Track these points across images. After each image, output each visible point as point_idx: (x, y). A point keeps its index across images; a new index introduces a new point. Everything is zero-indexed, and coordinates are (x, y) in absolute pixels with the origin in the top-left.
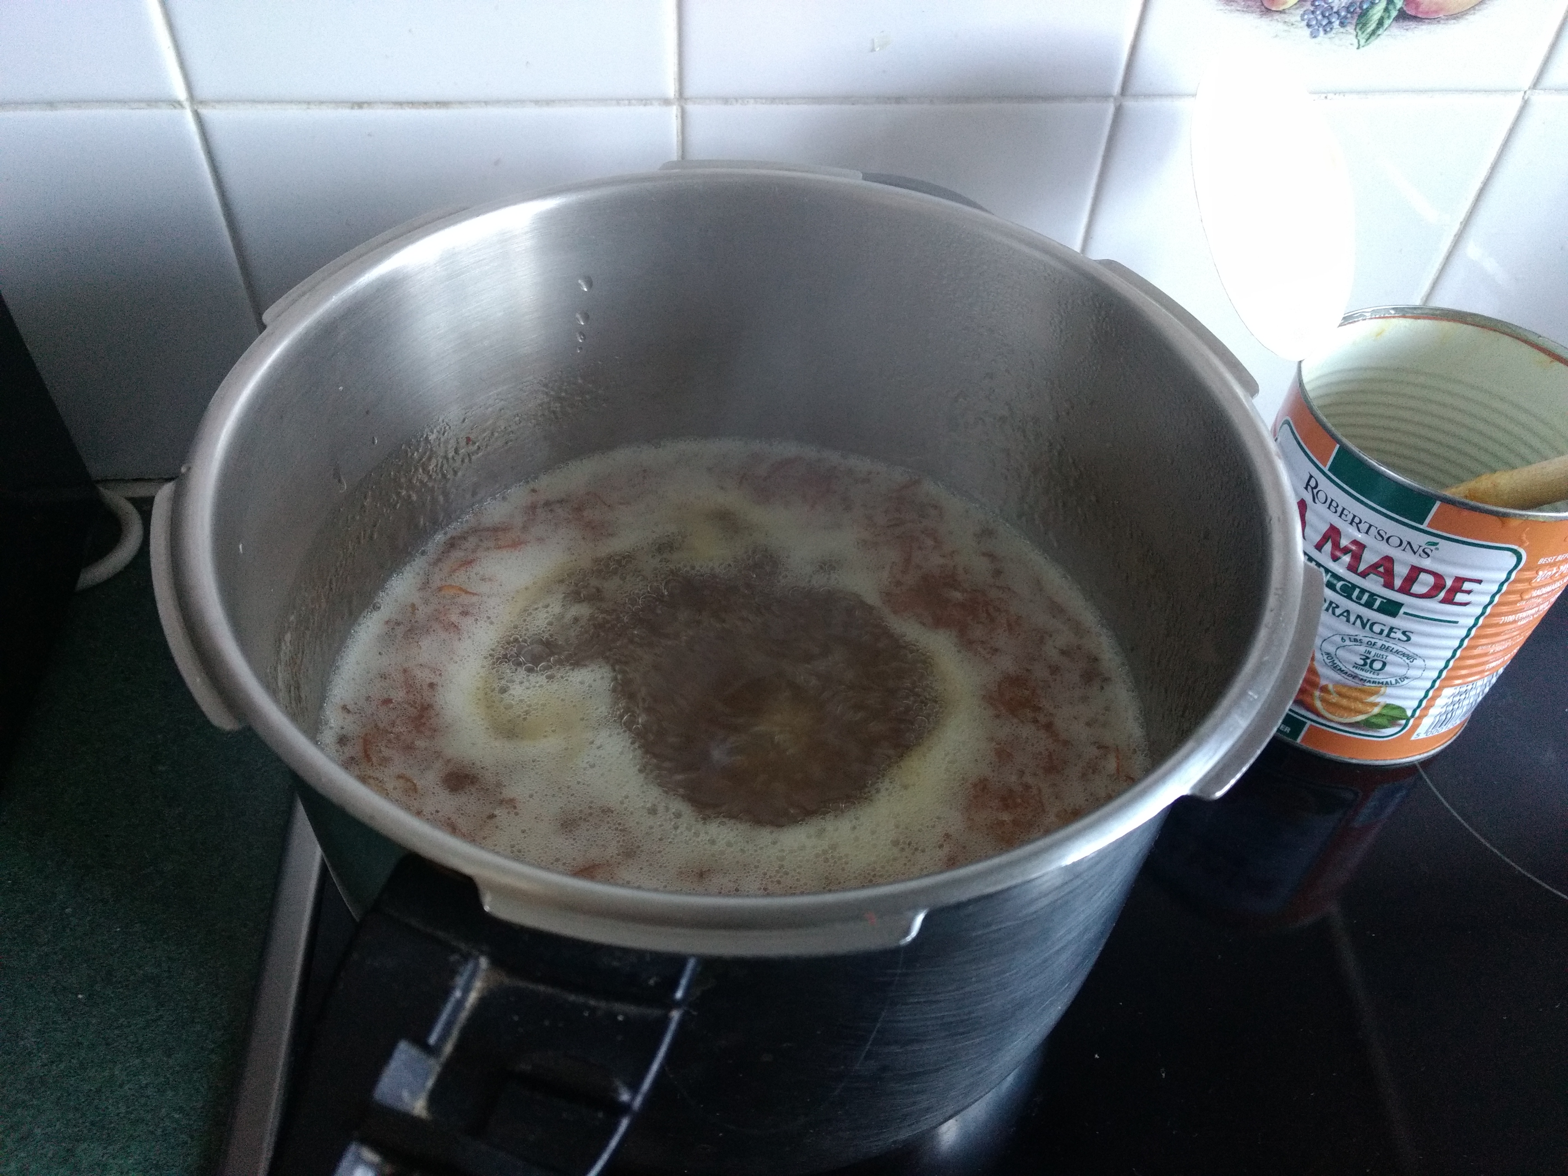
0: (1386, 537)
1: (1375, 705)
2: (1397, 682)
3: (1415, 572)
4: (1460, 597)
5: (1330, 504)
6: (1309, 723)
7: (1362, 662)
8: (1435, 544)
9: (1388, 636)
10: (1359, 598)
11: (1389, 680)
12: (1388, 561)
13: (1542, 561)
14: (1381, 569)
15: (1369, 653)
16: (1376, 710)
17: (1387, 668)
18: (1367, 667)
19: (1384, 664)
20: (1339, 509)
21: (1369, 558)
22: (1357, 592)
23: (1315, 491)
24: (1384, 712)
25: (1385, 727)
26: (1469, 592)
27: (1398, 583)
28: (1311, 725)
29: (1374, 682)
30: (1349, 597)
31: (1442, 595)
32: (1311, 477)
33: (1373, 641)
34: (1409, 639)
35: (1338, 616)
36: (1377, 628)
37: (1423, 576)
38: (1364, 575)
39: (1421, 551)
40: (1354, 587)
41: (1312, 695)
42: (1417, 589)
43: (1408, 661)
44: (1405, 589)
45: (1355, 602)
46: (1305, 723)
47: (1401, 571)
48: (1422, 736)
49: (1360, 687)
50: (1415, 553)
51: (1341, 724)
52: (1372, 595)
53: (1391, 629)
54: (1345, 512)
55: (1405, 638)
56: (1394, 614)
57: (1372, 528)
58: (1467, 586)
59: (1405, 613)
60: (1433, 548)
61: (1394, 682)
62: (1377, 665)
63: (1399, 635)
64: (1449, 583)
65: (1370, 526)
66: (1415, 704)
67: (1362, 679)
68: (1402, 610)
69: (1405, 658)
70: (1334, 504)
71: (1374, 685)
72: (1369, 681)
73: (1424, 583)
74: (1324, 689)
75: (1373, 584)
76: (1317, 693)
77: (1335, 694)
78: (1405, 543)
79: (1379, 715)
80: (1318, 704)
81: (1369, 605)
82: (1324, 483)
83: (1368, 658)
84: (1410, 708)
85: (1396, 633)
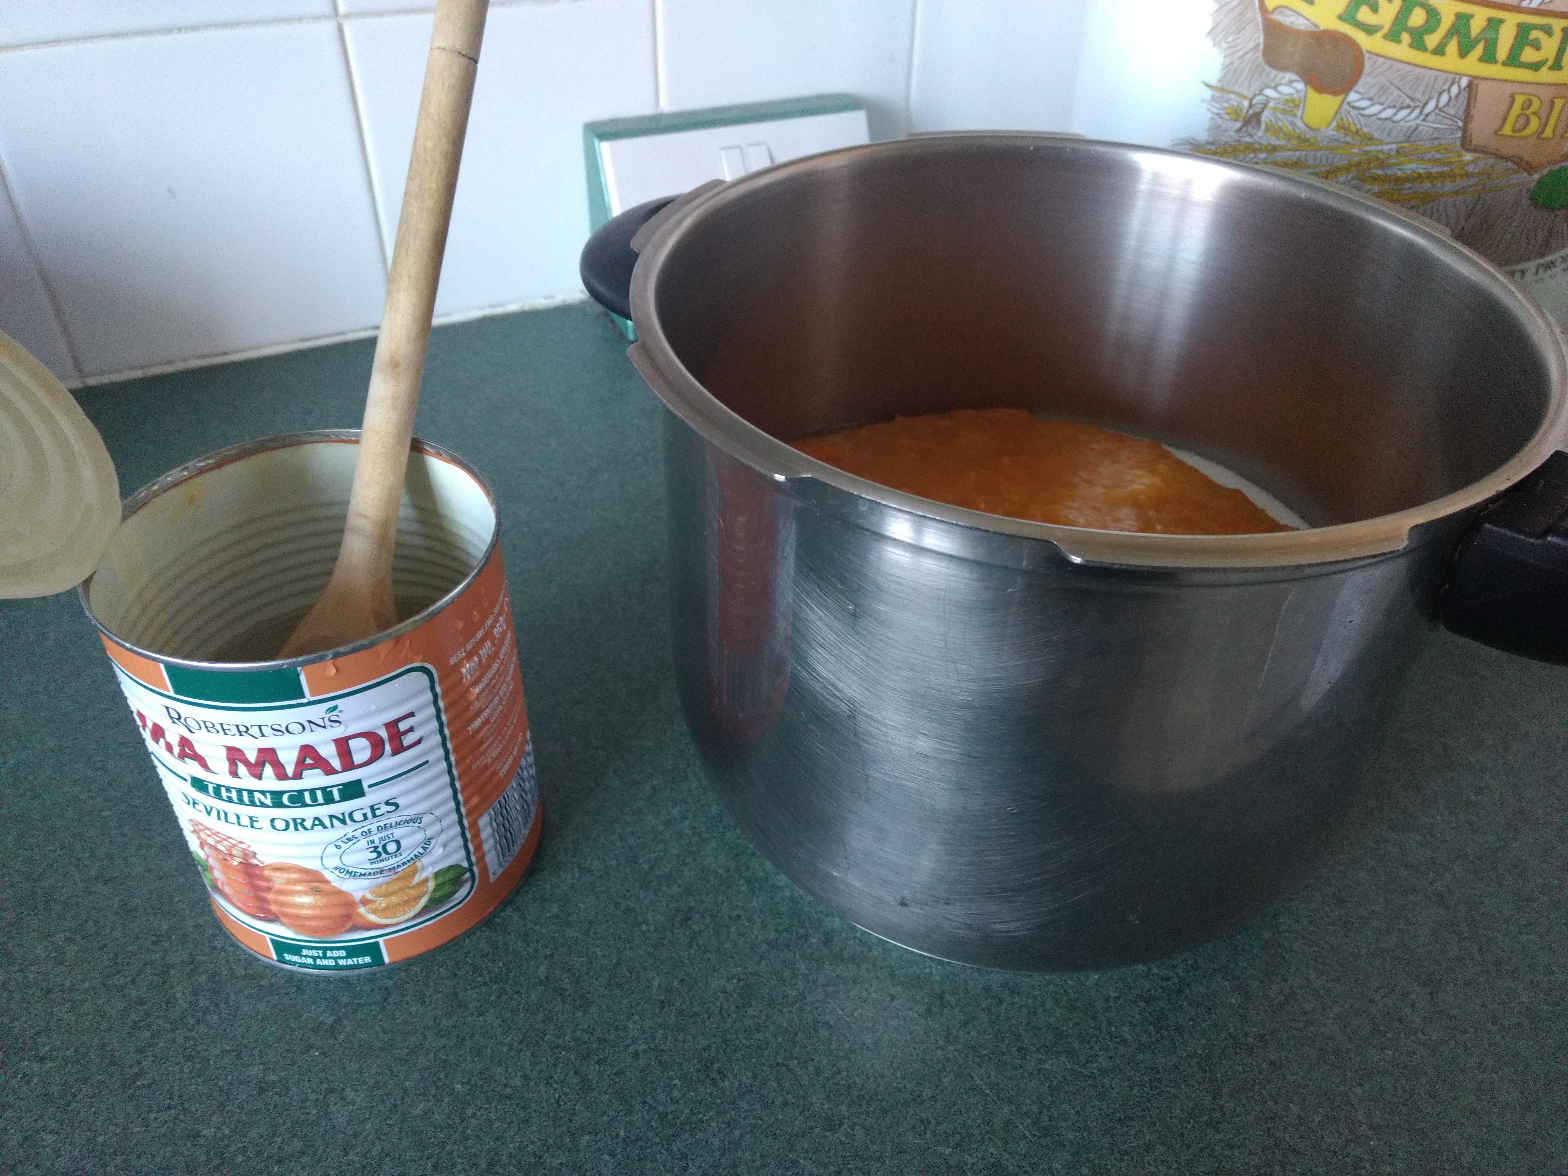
0: (283, 729)
1: (426, 880)
2: (425, 849)
3: (342, 744)
4: (407, 740)
5: (206, 726)
6: (381, 940)
7: (375, 855)
8: (335, 708)
9: (374, 816)
10: (314, 798)
11: (415, 852)
12: (307, 751)
13: (453, 661)
14: (308, 761)
15: (373, 842)
16: (431, 885)
17: (403, 844)
18: (384, 856)
19: (398, 842)
20: (218, 727)
21: (289, 758)
22: (307, 796)
23: (182, 720)
24: (440, 880)
25: (455, 892)
26: (411, 729)
27: (336, 763)
28: (385, 941)
29: (404, 864)
30: (305, 805)
31: (388, 748)
32: (167, 708)
33: (365, 829)
34: (397, 806)
35: (312, 829)
36: (358, 816)
37: (353, 743)
38: (298, 776)
39: (328, 723)
40: (301, 792)
41: (359, 915)
42: (358, 758)
43: (417, 825)
44: (348, 764)
45: (310, 806)
46: (377, 943)
47: (328, 752)
48: (500, 871)
49: (395, 877)
50: (324, 727)
51: (407, 921)
52: (324, 789)
53: (373, 808)
54: (225, 727)
55: (393, 808)
56: (362, 794)
57: (263, 727)
58: (402, 726)
59: (370, 786)
60: (336, 713)
61: (422, 851)
62: (392, 847)
63: (385, 808)
64: (383, 734)
65: (260, 727)
66: (463, 853)
67: (390, 869)
68: (365, 785)
69: (411, 824)
70: (209, 725)
71: (406, 866)
72: (399, 866)
73: (361, 750)
74: (365, 902)
75: (314, 779)
76: (362, 910)
77: (378, 899)
78: (306, 725)
79: (438, 887)
80: (373, 918)
81: (329, 799)
82: (186, 710)
83: (377, 847)
84: (462, 861)
85: (379, 808)
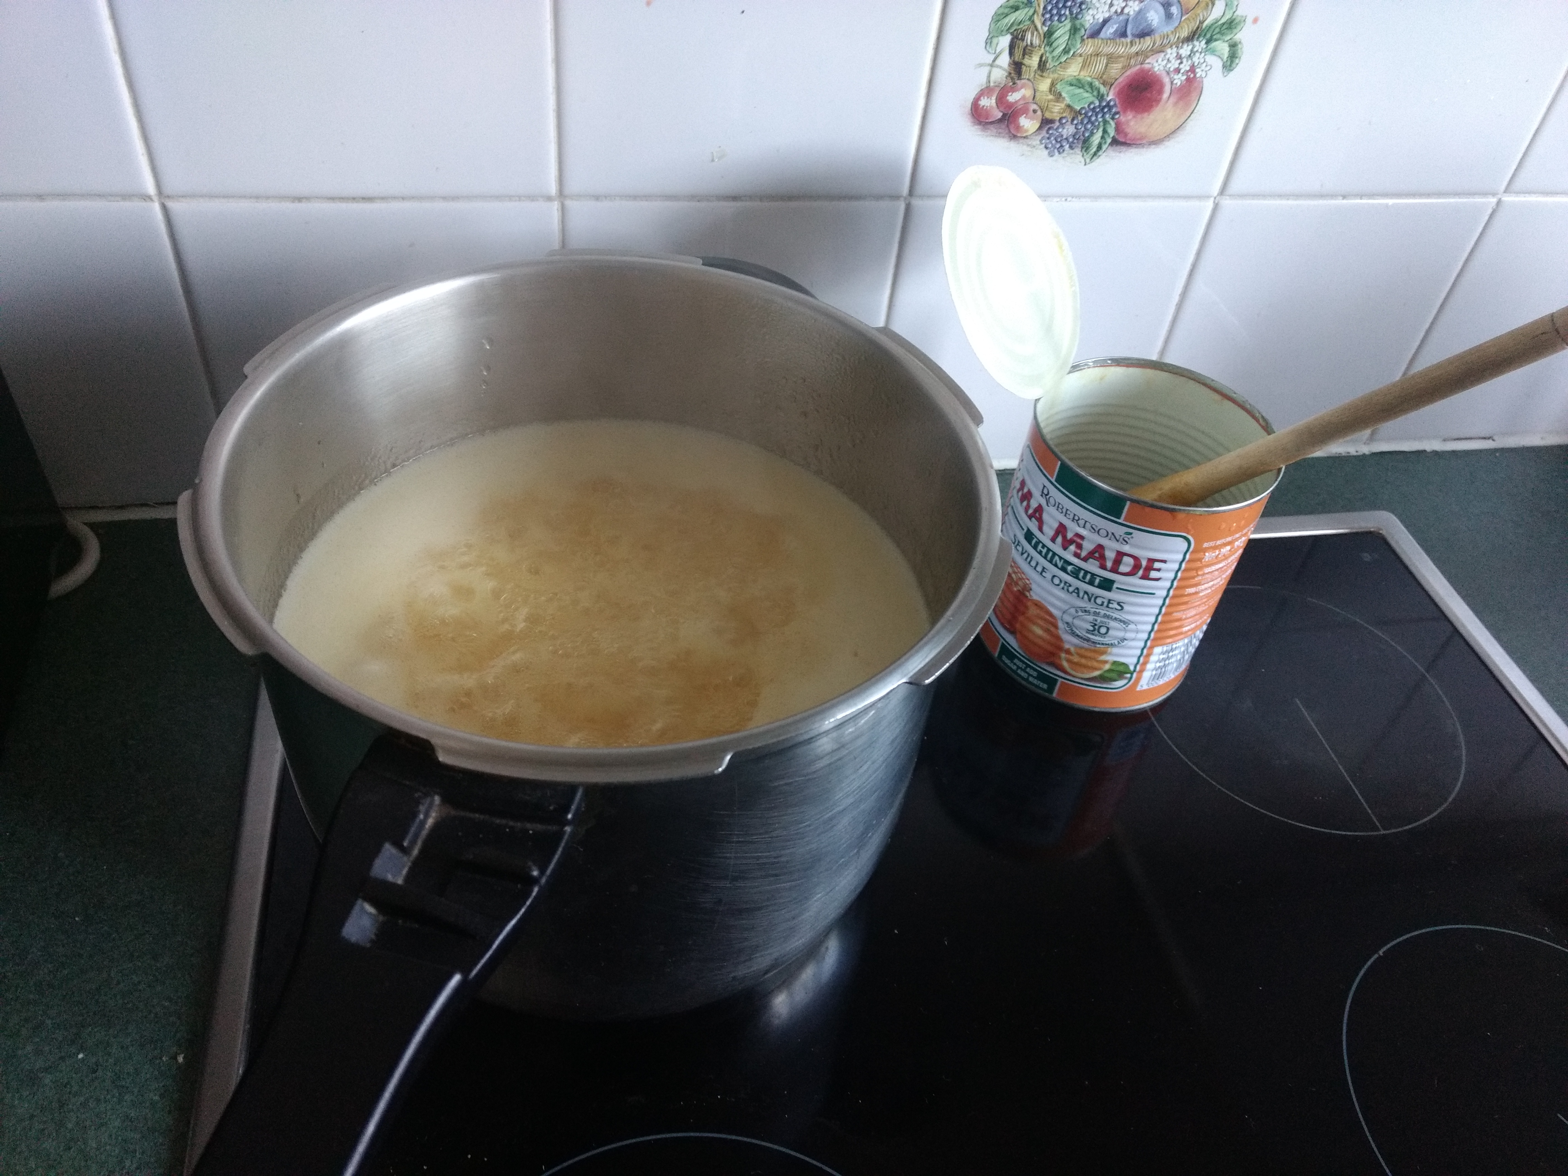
0: (1097, 530)
1: (1106, 662)
2: (1119, 643)
3: (1120, 555)
4: (1153, 574)
5: (1058, 506)
6: (1060, 680)
7: (1091, 628)
8: (1131, 534)
9: (1107, 607)
10: (1084, 577)
11: (1113, 642)
12: (1100, 548)
13: (1206, 545)
14: (1097, 555)
15: (1096, 621)
16: (1107, 667)
17: (1111, 632)
18: (1096, 632)
19: (1108, 629)
20: (1064, 510)
21: (1088, 546)
22: (1082, 574)
23: (1048, 497)
24: (1114, 667)
25: (1115, 680)
26: (1159, 570)
27: (1109, 564)
28: (1062, 682)
29: (1103, 644)
30: (1077, 578)
31: (1141, 573)
32: (1044, 486)
33: (1098, 611)
34: (1122, 608)
35: (1071, 593)
36: (1099, 601)
37: (1126, 559)
38: (1085, 560)
39: (1121, 540)
40: (1081, 569)
41: (1060, 658)
42: (1123, 568)
43: (1124, 626)
44: (1114, 570)
45: (1080, 580)
46: (1056, 680)
47: (1110, 555)
48: (1145, 687)
49: (1093, 648)
50: (1118, 541)
51: (1082, 679)
52: (1093, 575)
53: (1109, 601)
54: (1068, 512)
55: (1119, 608)
56: (1109, 589)
57: (1087, 523)
58: (1157, 565)
59: (1118, 588)
60: (1129, 536)
61: (1116, 642)
62: (1103, 630)
63: (1115, 606)
64: (1144, 563)
65: (1086, 522)
66: (1135, 660)
67: (1094, 642)
68: (1115, 586)
69: (1122, 624)
70: (1060, 506)
71: (1103, 646)
72: (1099, 644)
73: (1127, 565)
74: (1068, 652)
75: (1092, 566)
76: (1063, 655)
77: (1075, 655)
78: (1110, 534)
79: (1110, 671)
80: (1065, 664)
81: (1091, 583)
82: (1053, 492)
83: (1096, 625)
84: (1132, 664)
85: (1112, 604)
